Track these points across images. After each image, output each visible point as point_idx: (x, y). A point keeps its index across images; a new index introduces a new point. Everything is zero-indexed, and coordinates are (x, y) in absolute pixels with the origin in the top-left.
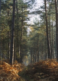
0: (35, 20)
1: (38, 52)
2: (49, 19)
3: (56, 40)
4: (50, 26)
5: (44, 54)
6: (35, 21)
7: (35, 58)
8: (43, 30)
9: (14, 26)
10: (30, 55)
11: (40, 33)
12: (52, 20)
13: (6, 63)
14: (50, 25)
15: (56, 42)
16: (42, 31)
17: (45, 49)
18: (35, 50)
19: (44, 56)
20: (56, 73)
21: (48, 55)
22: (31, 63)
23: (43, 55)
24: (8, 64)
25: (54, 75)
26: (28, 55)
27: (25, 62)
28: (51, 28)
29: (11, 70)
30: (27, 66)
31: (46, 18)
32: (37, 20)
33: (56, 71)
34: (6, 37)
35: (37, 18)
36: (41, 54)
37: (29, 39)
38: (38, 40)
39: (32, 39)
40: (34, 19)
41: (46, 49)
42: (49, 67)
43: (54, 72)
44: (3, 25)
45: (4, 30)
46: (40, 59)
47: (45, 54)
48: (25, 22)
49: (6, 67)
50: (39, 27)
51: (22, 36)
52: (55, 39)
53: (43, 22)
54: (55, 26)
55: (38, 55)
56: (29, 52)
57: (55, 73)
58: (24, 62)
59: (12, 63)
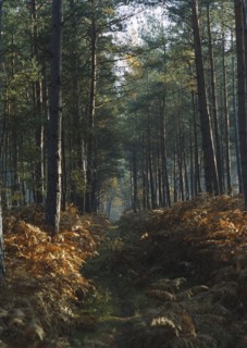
0: (146, 27)
1: (164, 159)
2: (209, 23)
3: (237, 108)
4: (213, 50)
5: (188, 168)
6: (148, 29)
7: (149, 185)
8: (181, 68)
9: (61, 68)
10: (128, 174)
11: (168, 80)
12: (219, 26)
13: (29, 226)
14: (210, 47)
15: (237, 117)
16: (178, 73)
17: (191, 147)
18: (149, 153)
19: (189, 176)
20: (239, 269)
21: (208, 178)
22: (134, 207)
23: (183, 171)
24: (38, 230)
25: (234, 277)
26: (120, 175)
27: (109, 205)
28: (218, 60)
29: (54, 257)
30: (118, 219)
31: (194, 18)
32: (154, 27)
33: (240, 257)
34: (24, 106)
35: (156, 17)
36: (177, 168)
37: (123, 105)
38: (162, 109)
39: (137, 109)
40: (144, 20)
41: (196, 146)
42: (210, 235)
43: (232, 262)
44: (12, 58)
45: (16, 76)
46: (172, 189)
47: (192, 170)
48: (106, 35)
49: (30, 244)
50: (165, 57)
51: (92, 95)
52: (232, 103)
53: (181, 32)
54: (231, 51)
55: (164, 174)
56: (126, 159)
57: (235, 266)
58: (105, 203)
59: (57, 225)
